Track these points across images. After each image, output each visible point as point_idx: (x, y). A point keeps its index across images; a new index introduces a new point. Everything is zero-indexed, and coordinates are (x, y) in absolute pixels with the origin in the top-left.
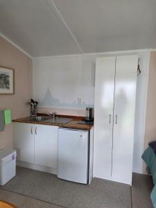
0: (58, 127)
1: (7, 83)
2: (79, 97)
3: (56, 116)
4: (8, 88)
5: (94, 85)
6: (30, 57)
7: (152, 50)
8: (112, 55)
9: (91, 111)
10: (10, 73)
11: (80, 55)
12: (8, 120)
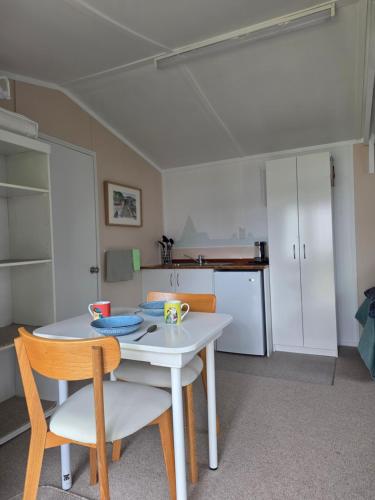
0: (212, 270)
1: (134, 210)
2: (242, 227)
3: (203, 261)
4: (135, 217)
5: (266, 205)
6: (157, 168)
7: (354, 142)
8: (289, 156)
9: (263, 246)
10: (135, 194)
11: (239, 159)
12: (137, 265)
